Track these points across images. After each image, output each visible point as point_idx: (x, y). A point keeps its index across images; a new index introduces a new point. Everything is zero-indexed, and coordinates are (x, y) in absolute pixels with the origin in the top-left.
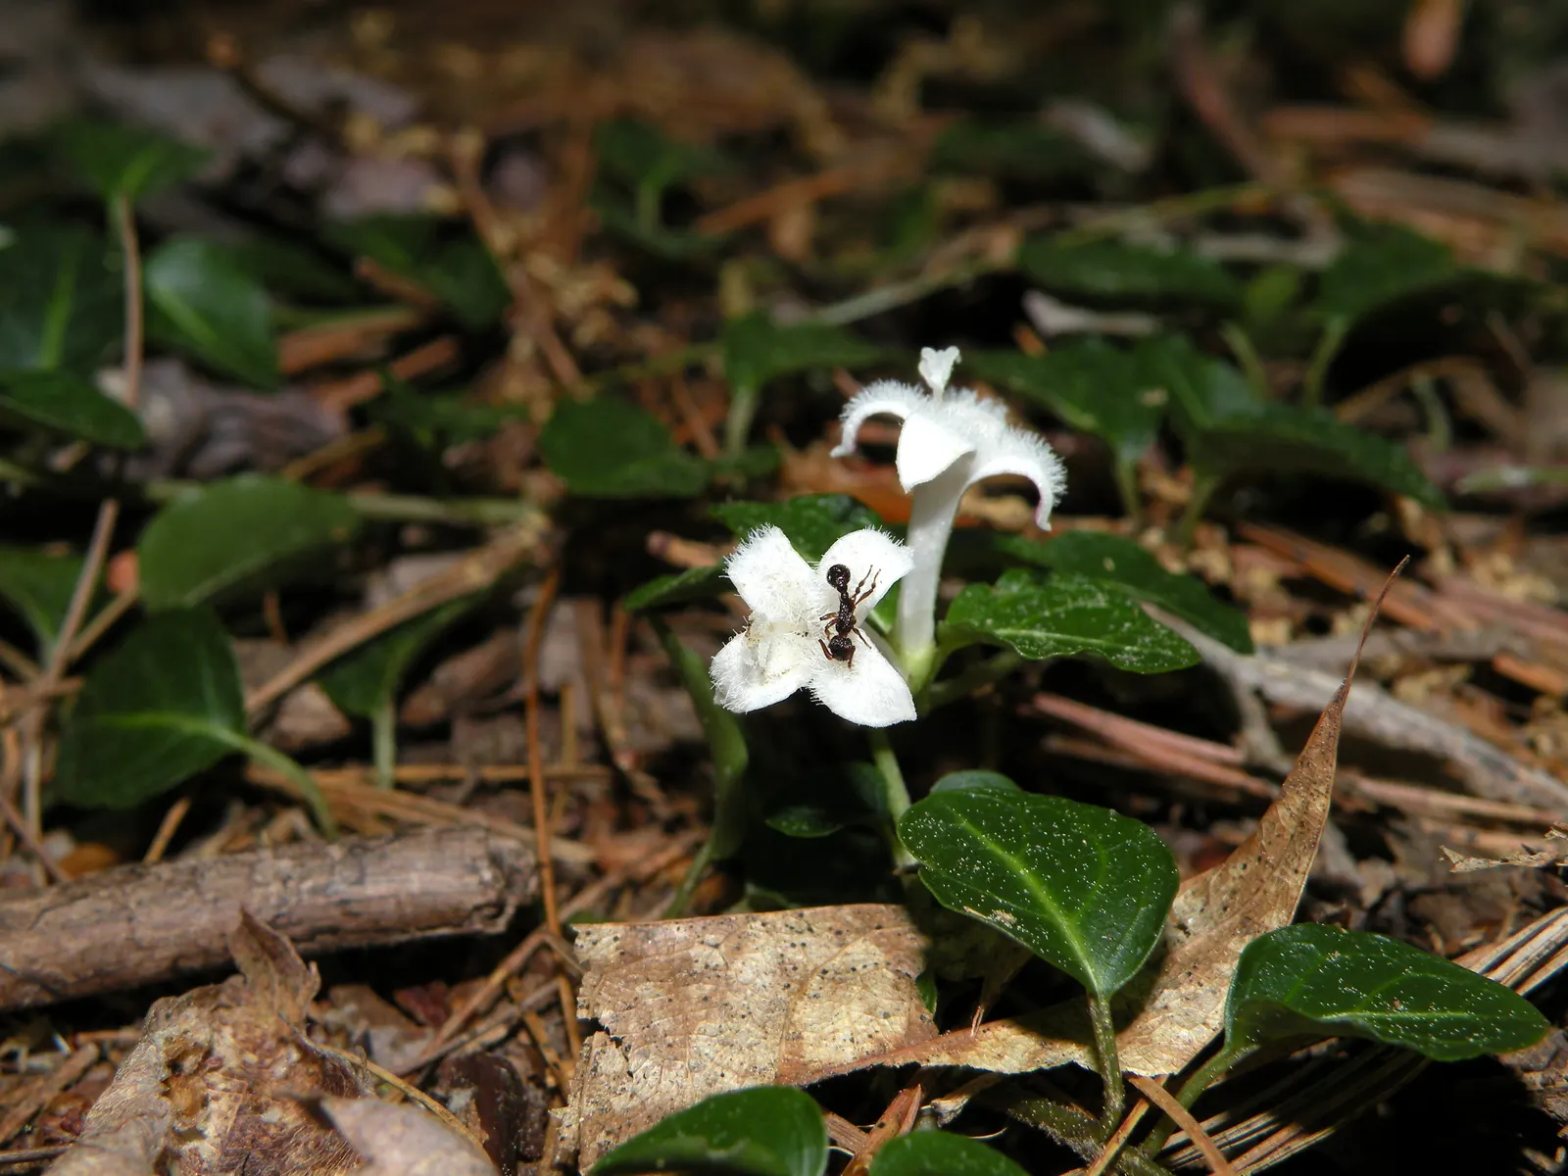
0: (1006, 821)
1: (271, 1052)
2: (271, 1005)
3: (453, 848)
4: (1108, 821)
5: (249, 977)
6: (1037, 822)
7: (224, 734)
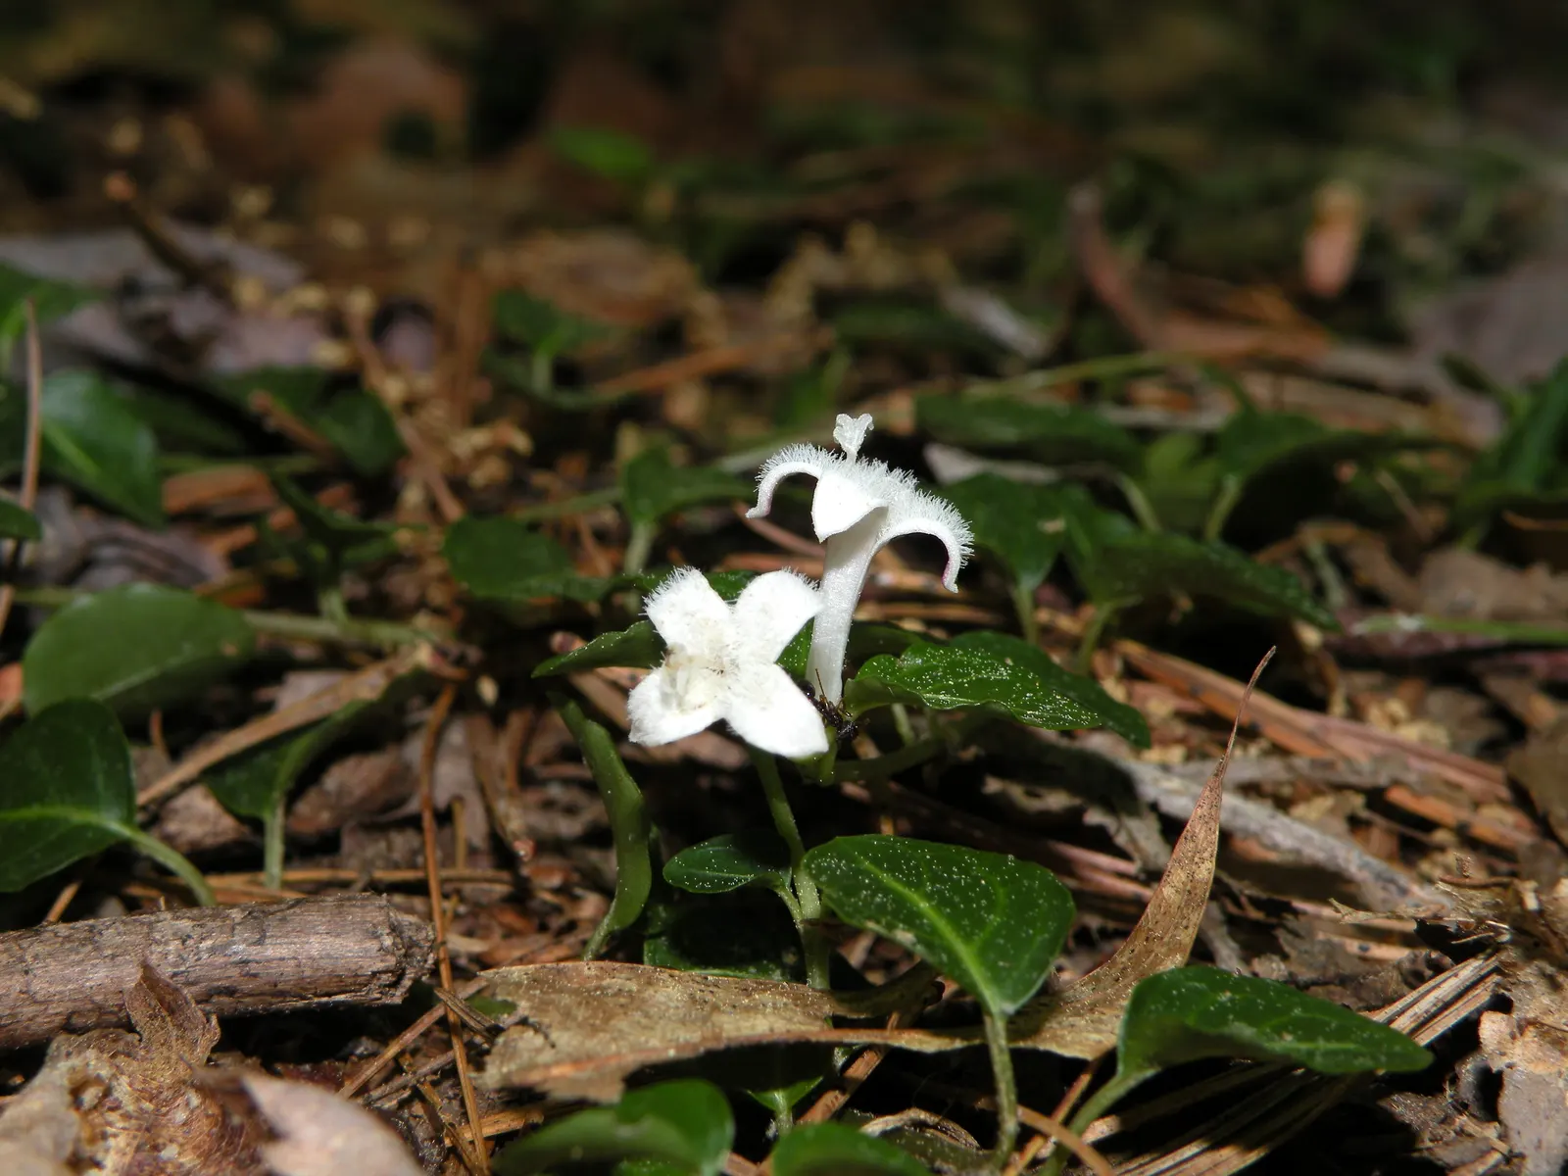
0: (907, 864)
1: (167, 1102)
2: (168, 1060)
3: (355, 914)
4: (1006, 865)
5: (145, 1035)
6: (937, 865)
7: (114, 824)
